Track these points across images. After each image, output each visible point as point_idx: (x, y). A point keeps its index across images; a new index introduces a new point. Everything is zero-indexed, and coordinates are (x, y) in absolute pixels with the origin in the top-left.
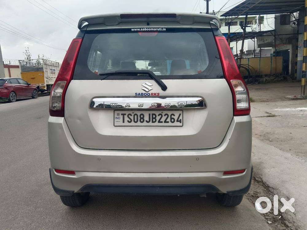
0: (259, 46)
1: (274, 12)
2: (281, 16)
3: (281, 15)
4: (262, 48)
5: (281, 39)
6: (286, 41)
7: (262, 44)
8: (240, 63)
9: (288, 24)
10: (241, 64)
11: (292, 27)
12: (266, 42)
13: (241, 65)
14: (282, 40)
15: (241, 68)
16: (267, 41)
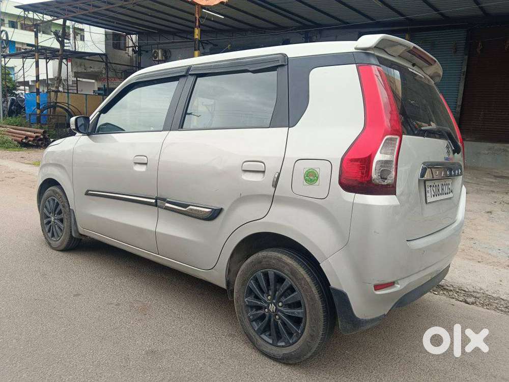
0: (77, 75)
1: (104, 26)
2: (114, 34)
3: (113, 32)
4: (78, 79)
5: (115, 70)
6: (122, 75)
7: (81, 73)
8: (56, 99)
9: (122, 50)
10: (58, 101)
11: (128, 55)
12: (89, 70)
13: (58, 103)
14: (115, 72)
15: (58, 109)
16: (92, 69)
